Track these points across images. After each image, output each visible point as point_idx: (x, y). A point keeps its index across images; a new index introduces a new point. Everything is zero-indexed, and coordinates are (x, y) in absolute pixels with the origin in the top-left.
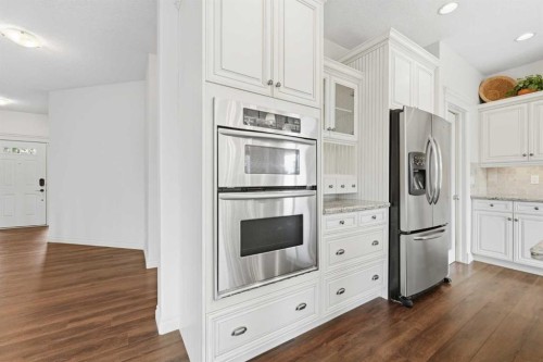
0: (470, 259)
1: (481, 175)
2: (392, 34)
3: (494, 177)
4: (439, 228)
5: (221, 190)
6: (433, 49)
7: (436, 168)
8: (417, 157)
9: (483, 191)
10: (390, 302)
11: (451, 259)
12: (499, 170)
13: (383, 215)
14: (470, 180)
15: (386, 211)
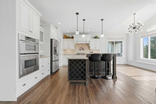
0: (62, 65)
1: (63, 51)
2: (51, 25)
3: (65, 51)
4: (58, 60)
5: (20, 54)
6: (57, 28)
7: (57, 49)
8: (55, 48)
9: (63, 54)
10: (51, 74)
11: (60, 66)
12: (66, 50)
13: (49, 58)
14: (62, 52)
15: (50, 58)
